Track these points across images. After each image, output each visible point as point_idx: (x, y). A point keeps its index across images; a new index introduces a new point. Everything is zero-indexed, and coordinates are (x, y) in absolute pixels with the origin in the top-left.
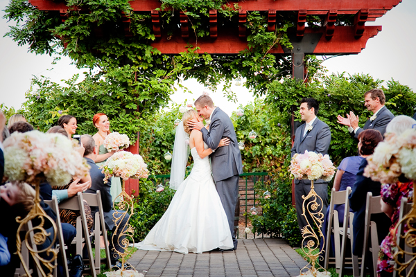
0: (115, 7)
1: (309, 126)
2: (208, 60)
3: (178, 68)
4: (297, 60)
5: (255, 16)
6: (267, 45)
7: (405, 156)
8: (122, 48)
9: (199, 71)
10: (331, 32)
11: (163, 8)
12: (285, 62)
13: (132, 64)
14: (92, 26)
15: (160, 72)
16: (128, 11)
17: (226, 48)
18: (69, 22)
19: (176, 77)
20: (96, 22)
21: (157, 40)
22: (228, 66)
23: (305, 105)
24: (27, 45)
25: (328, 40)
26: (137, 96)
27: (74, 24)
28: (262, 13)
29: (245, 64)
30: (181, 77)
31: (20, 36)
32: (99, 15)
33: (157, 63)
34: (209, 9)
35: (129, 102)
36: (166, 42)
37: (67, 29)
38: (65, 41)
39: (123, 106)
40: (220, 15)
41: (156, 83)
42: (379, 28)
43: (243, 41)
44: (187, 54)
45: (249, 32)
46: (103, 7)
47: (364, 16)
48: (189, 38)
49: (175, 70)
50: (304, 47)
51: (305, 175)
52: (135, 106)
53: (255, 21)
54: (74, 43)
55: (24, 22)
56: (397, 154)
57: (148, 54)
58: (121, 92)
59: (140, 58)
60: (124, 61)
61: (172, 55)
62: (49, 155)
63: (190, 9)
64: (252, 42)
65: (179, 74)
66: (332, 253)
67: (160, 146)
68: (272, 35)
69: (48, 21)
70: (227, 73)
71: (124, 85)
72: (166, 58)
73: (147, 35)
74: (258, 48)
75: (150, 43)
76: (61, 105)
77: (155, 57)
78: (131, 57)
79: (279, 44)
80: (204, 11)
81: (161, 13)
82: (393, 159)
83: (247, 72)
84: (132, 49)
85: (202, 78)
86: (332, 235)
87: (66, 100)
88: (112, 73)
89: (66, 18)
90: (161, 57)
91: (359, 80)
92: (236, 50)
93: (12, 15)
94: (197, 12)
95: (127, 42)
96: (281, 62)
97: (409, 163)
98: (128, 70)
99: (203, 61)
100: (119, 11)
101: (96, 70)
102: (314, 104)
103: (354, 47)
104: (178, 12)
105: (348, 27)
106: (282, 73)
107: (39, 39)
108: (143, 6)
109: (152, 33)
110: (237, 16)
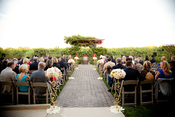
2: (85, 45)
9: (84, 46)
14: (73, 42)
16: (77, 40)
17: (87, 44)
25: (98, 43)
26: (77, 49)
31: (65, 42)
33: (79, 45)
38: (70, 43)
40: (86, 40)
41: (79, 47)
42: (103, 42)
44: (83, 44)
46: (74, 40)
48: (83, 43)
49: (81, 46)
50: (95, 44)
51: (94, 59)
53: (90, 41)
55: (65, 41)
58: (75, 48)
61: (81, 44)
70: (87, 46)
74: (90, 44)
79: (93, 43)
81: (80, 40)
83: (89, 46)
87: (70, 49)
91: (101, 47)
94: (84, 40)
95: (76, 43)
97: (100, 62)
98: (76, 46)
101: (73, 46)
103: (101, 44)
105: (100, 42)
106: (93, 46)
107: (67, 42)
108: (78, 39)
109: (79, 42)
110: (88, 41)
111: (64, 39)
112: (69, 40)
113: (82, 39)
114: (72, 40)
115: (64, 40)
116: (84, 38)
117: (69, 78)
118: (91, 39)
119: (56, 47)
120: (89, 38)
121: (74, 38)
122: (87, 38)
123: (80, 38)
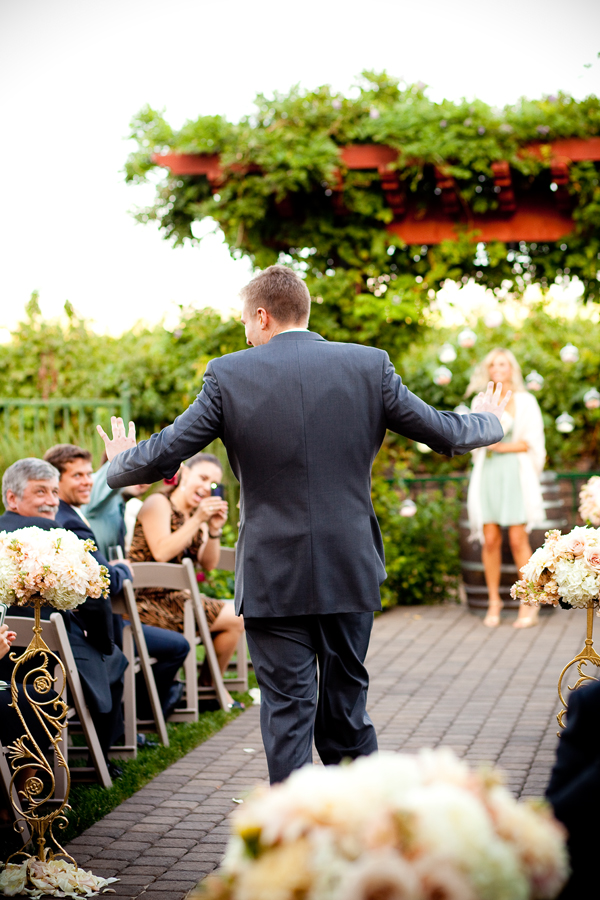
0: (303, 168)
2: (502, 253)
3: (438, 270)
5: (584, 170)
8: (328, 237)
11: (402, 162)
13: (347, 267)
15: (408, 279)
16: (330, 172)
17: (536, 228)
18: (226, 193)
19: (438, 285)
20: (273, 195)
21: (398, 220)
22: (545, 264)
24: (159, 233)
27: (234, 197)
30: (449, 284)
32: (280, 182)
34: (490, 163)
36: (415, 221)
37: (224, 205)
40: (514, 172)
43: (566, 218)
44: (450, 246)
45: (574, 201)
46: (284, 166)
49: (432, 276)
53: (585, 180)
55: (151, 189)
56: (552, 566)
57: (378, 246)
59: (364, 254)
61: (430, 247)
63: (453, 161)
64: (581, 221)
65: (443, 279)
70: (542, 275)
72: (416, 253)
73: (375, 211)
75: (381, 226)
78: (344, 252)
80: (480, 166)
81: (398, 172)
83: (579, 274)
84: (349, 238)
85: (492, 286)
89: (220, 187)
90: (407, 250)
92: (553, 233)
94: (469, 167)
100: (314, 174)
104: (430, 169)
107: (177, 222)
108: (364, 158)
109: (386, 205)
110: (547, 175)
113: (435, 146)
114: (255, 170)
115: (133, 174)
116: (465, 123)
119: (33, 307)
120: (561, 120)
121: (289, 145)
122: (525, 126)
123: (390, 136)
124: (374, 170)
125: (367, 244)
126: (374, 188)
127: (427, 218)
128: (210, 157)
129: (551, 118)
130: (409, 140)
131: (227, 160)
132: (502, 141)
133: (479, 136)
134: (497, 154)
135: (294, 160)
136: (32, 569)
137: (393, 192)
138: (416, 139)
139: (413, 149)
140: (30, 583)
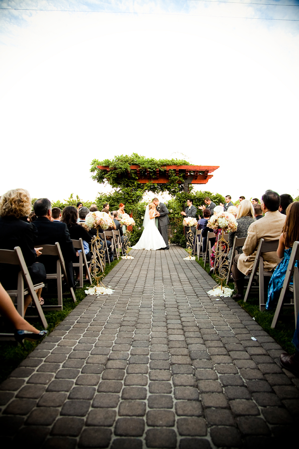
1: (190, 208)
2: (156, 185)
3: (146, 188)
4: (186, 186)
6: (176, 180)
7: (220, 220)
8: (127, 181)
9: (153, 189)
10: (197, 176)
11: (141, 168)
12: (182, 186)
13: (130, 187)
14: (117, 174)
15: (140, 189)
16: (129, 169)
17: (162, 181)
18: (110, 173)
19: (145, 191)
20: (119, 173)
21: (139, 179)
22: (163, 188)
23: (188, 201)
24: (96, 181)
25: (196, 179)
26: (132, 197)
27: (111, 173)
28: (174, 170)
29: (168, 187)
30: (147, 191)
31: (94, 178)
32: (120, 171)
33: (139, 186)
34: (156, 169)
35: (129, 199)
36: (142, 179)
37: (109, 175)
38: (108, 179)
39: (127, 201)
40: (160, 170)
41: (138, 193)
42: (212, 176)
43: (168, 179)
44: (149, 183)
45: (169, 176)
46: (121, 168)
47: (208, 172)
48: (149, 178)
49: (145, 189)
50: (188, 181)
51: (188, 225)
52: (131, 201)
53: (171, 172)
54: (111, 180)
55: (95, 173)
56: (217, 219)
57: (136, 183)
58: (127, 196)
59: (133, 185)
60: (128, 186)
61: (144, 184)
62: (101, 219)
63: (150, 168)
64: (171, 180)
65: (146, 190)
66: (196, 251)
67: (140, 214)
68: (177, 177)
69: (103, 173)
70: (162, 190)
71: (128, 194)
72: (142, 185)
73: (135, 177)
74: (173, 182)
75: (136, 180)
76: (107, 201)
77: (138, 184)
78: (130, 184)
79: (180, 180)
80: (154, 169)
81: (140, 170)
82: (216, 221)
83: (169, 189)
84: (130, 182)
85: (154, 191)
86: (196, 244)
87: (108, 199)
88: (123, 190)
89: (109, 172)
90: (140, 184)
91: (206, 192)
92: (165, 182)
93: (92, 171)
94: (152, 169)
95: (128, 179)
96: (180, 186)
97: (221, 222)
98: (129, 189)
99: (154, 186)
100: (126, 169)
101: (119, 189)
102: (191, 200)
103: (205, 181)
104: (146, 169)
105: (203, 175)
106: (181, 190)
107: (100, 179)
108: (134, 167)
109: (137, 176)
110: (165, 171)
111: (91, 167)
112: (105, 172)
113: (146, 165)
114: (115, 169)
115: (92, 170)
116: (152, 162)
117: (90, 291)
118: (175, 165)
119: (71, 197)
120: (168, 162)
121: (122, 164)
122: (162, 163)
123: (139, 163)
124: (136, 170)
125: (134, 183)
126: (135, 173)
127: (144, 179)
128: (107, 167)
129: (166, 162)
130: (142, 164)
131: (110, 167)
132: (158, 165)
133: (154, 164)
134: (157, 167)
135: (123, 167)
136: (98, 220)
137: (138, 174)
138: (144, 164)
139: (143, 166)
140: (98, 222)
